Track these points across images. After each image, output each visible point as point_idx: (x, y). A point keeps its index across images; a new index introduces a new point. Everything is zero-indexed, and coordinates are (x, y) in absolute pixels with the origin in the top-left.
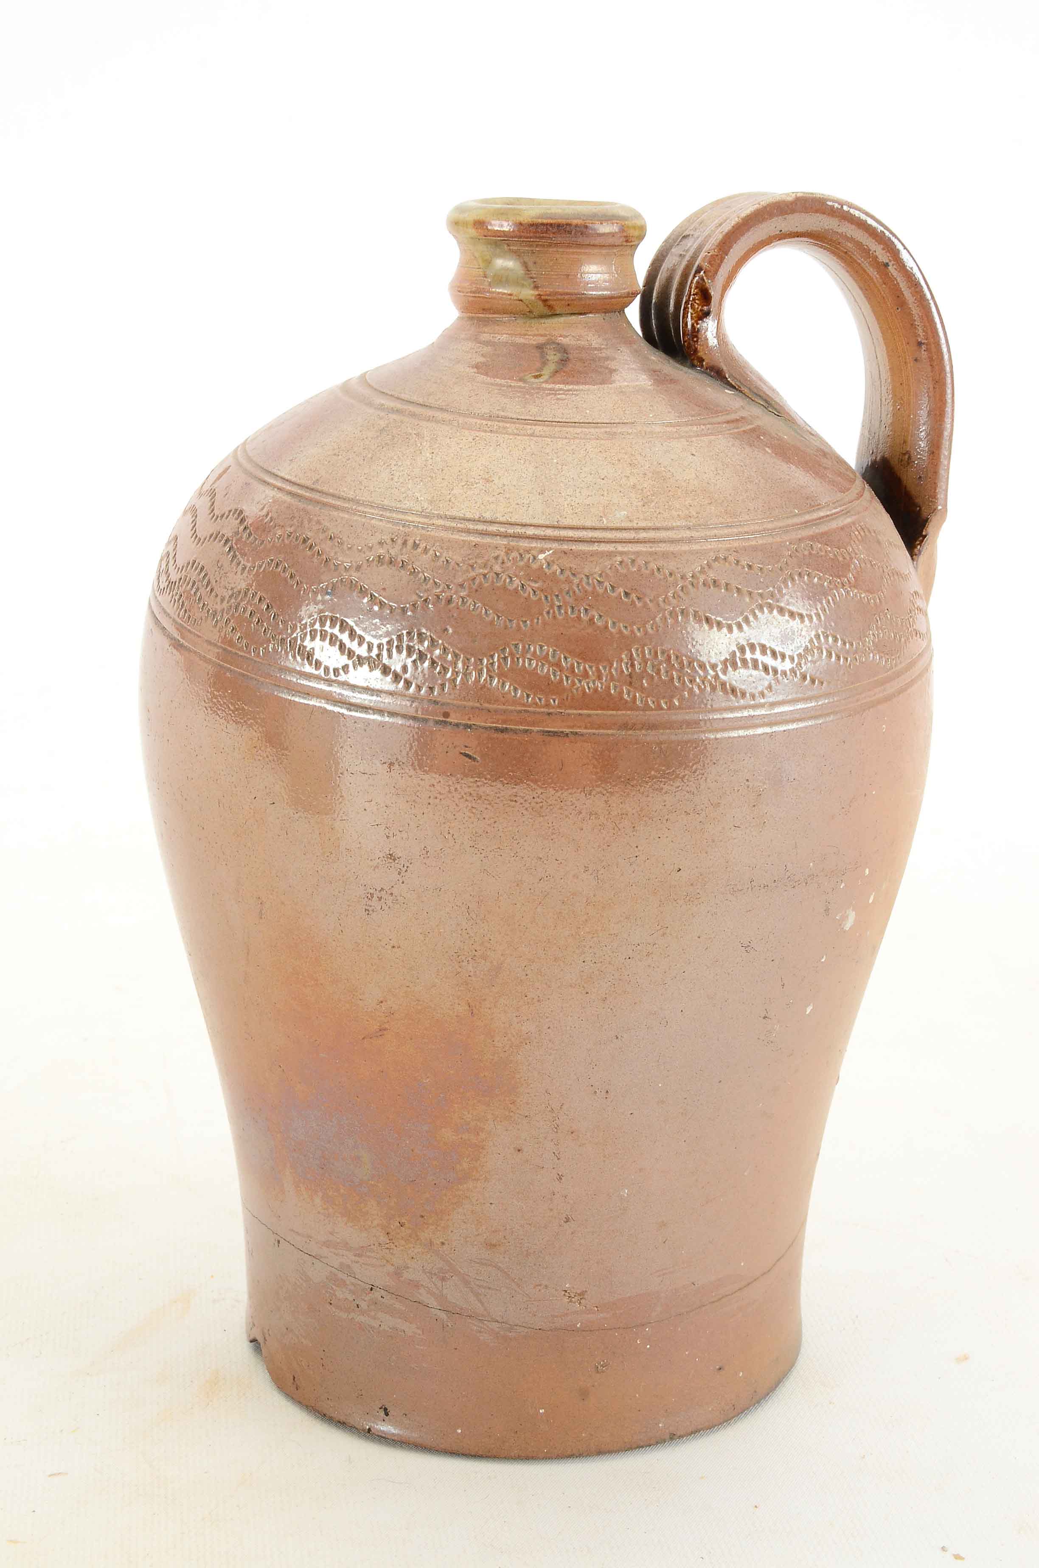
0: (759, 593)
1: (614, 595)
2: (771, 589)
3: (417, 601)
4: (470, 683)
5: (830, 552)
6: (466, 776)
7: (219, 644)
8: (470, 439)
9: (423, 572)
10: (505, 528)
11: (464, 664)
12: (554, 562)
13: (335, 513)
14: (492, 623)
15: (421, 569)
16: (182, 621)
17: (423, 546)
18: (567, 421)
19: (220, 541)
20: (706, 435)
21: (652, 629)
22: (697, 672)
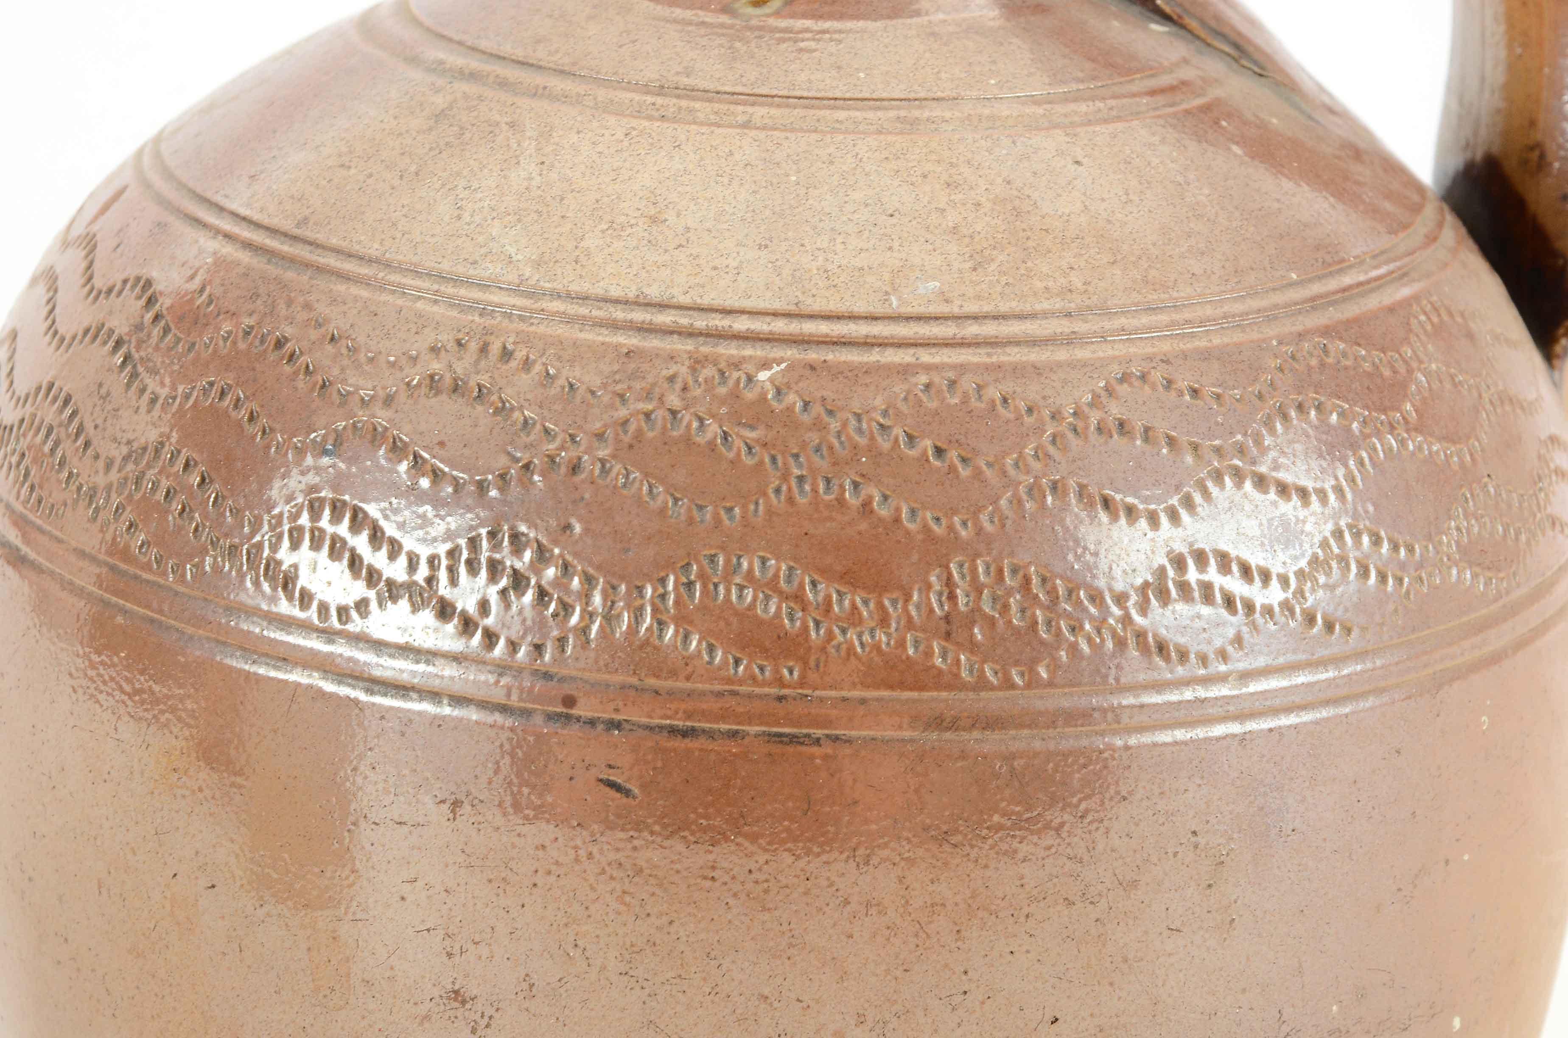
0: (1214, 447)
1: (913, 453)
2: (1239, 437)
3: (509, 468)
4: (618, 635)
5: (1364, 359)
6: (611, 827)
7: (102, 557)
8: (620, 135)
9: (521, 408)
10: (690, 317)
11: (605, 595)
12: (789, 388)
13: (341, 288)
14: (662, 511)
15: (518, 402)
16: (25, 508)
17: (520, 354)
18: (819, 95)
19: (105, 343)
20: (1106, 121)
21: (992, 522)
22: (1085, 610)
